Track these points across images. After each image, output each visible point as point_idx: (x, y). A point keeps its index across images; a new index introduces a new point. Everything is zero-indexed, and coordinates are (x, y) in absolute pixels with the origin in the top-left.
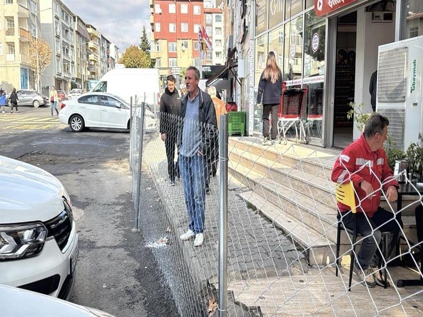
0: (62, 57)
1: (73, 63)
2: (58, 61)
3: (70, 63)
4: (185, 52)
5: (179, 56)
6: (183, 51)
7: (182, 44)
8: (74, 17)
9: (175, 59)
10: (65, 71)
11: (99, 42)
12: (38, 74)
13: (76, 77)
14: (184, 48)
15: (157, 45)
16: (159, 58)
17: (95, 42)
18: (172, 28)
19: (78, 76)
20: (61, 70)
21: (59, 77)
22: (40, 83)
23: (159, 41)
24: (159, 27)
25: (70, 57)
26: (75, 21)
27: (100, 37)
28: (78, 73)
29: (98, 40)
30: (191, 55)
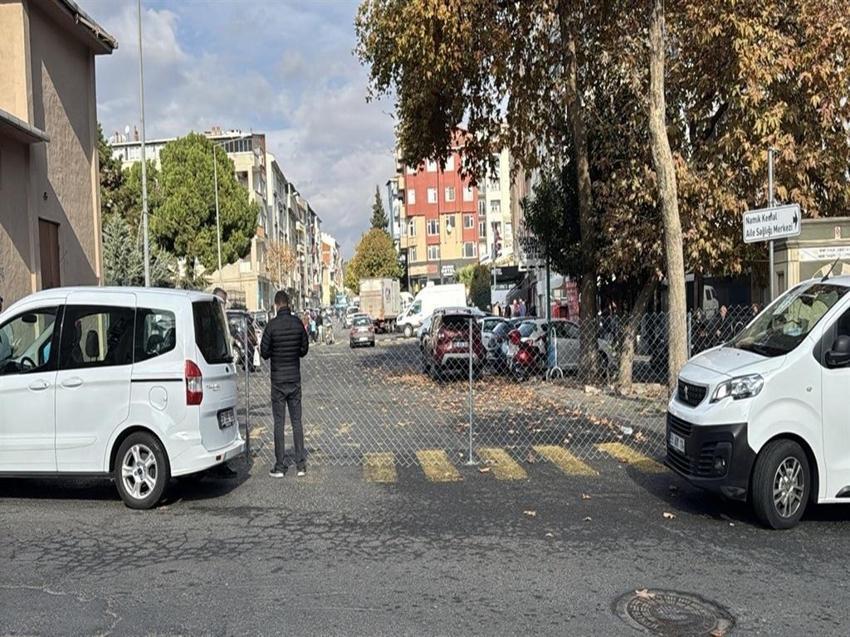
4: (452, 235)
5: (442, 241)
6: (449, 233)
7: (447, 222)
8: (286, 186)
9: (437, 247)
14: (449, 227)
15: (410, 226)
16: (413, 247)
18: (431, 196)
23: (414, 218)
24: (414, 197)
26: (287, 192)
27: (306, 209)
30: (460, 239)
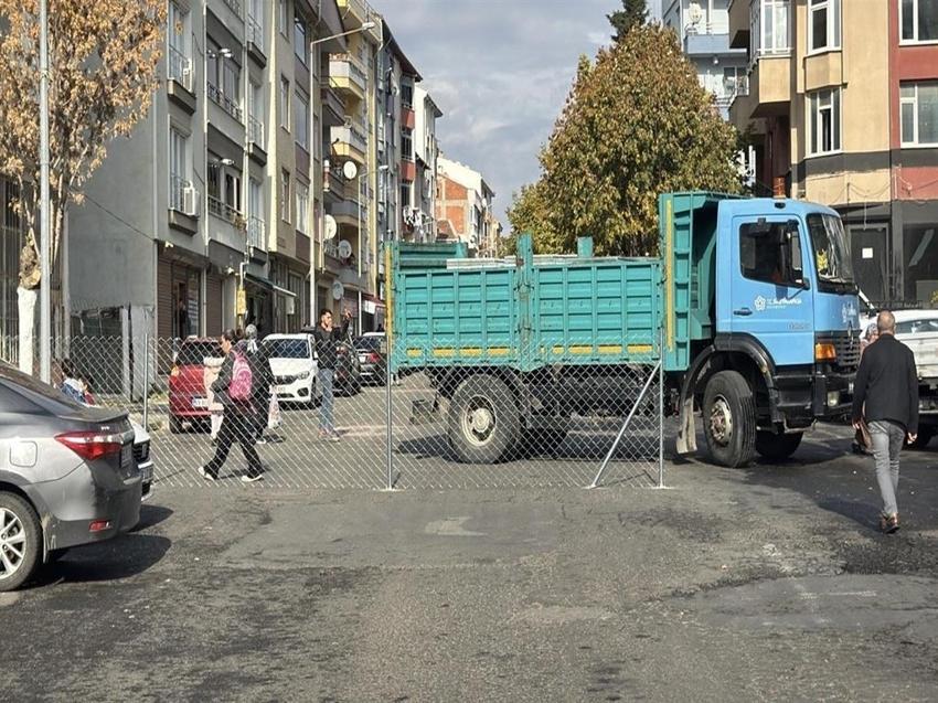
0: (205, 113)
1: (259, 159)
2: (180, 135)
3: (246, 159)
10: (214, 206)
11: (373, 65)
12: (45, 204)
13: (273, 247)
17: (357, 63)
19: (280, 242)
20: (194, 196)
21: (182, 242)
22: (56, 286)
25: (245, 121)
28: (284, 225)
29: (366, 54)
